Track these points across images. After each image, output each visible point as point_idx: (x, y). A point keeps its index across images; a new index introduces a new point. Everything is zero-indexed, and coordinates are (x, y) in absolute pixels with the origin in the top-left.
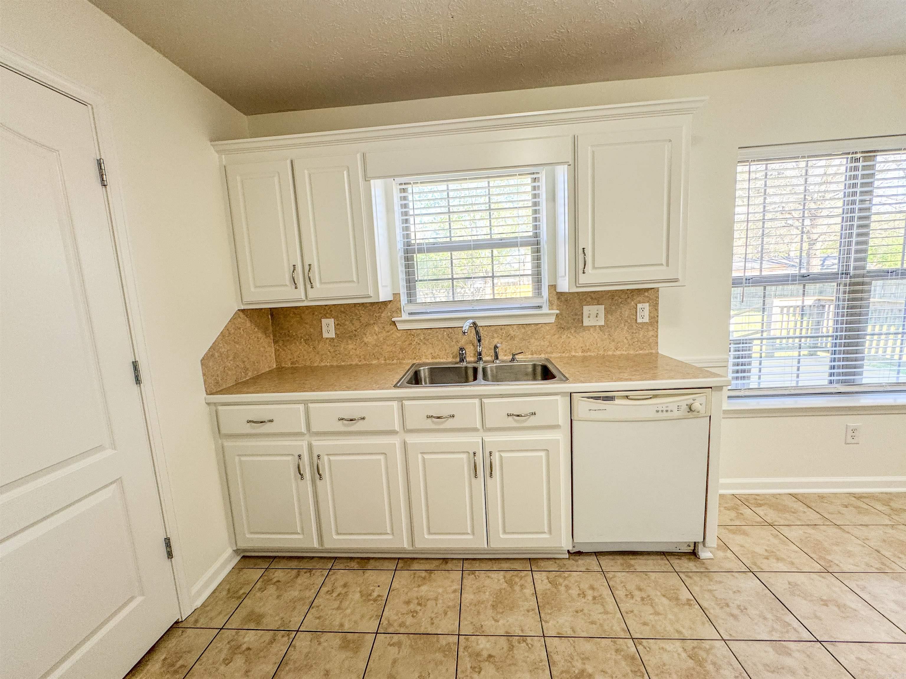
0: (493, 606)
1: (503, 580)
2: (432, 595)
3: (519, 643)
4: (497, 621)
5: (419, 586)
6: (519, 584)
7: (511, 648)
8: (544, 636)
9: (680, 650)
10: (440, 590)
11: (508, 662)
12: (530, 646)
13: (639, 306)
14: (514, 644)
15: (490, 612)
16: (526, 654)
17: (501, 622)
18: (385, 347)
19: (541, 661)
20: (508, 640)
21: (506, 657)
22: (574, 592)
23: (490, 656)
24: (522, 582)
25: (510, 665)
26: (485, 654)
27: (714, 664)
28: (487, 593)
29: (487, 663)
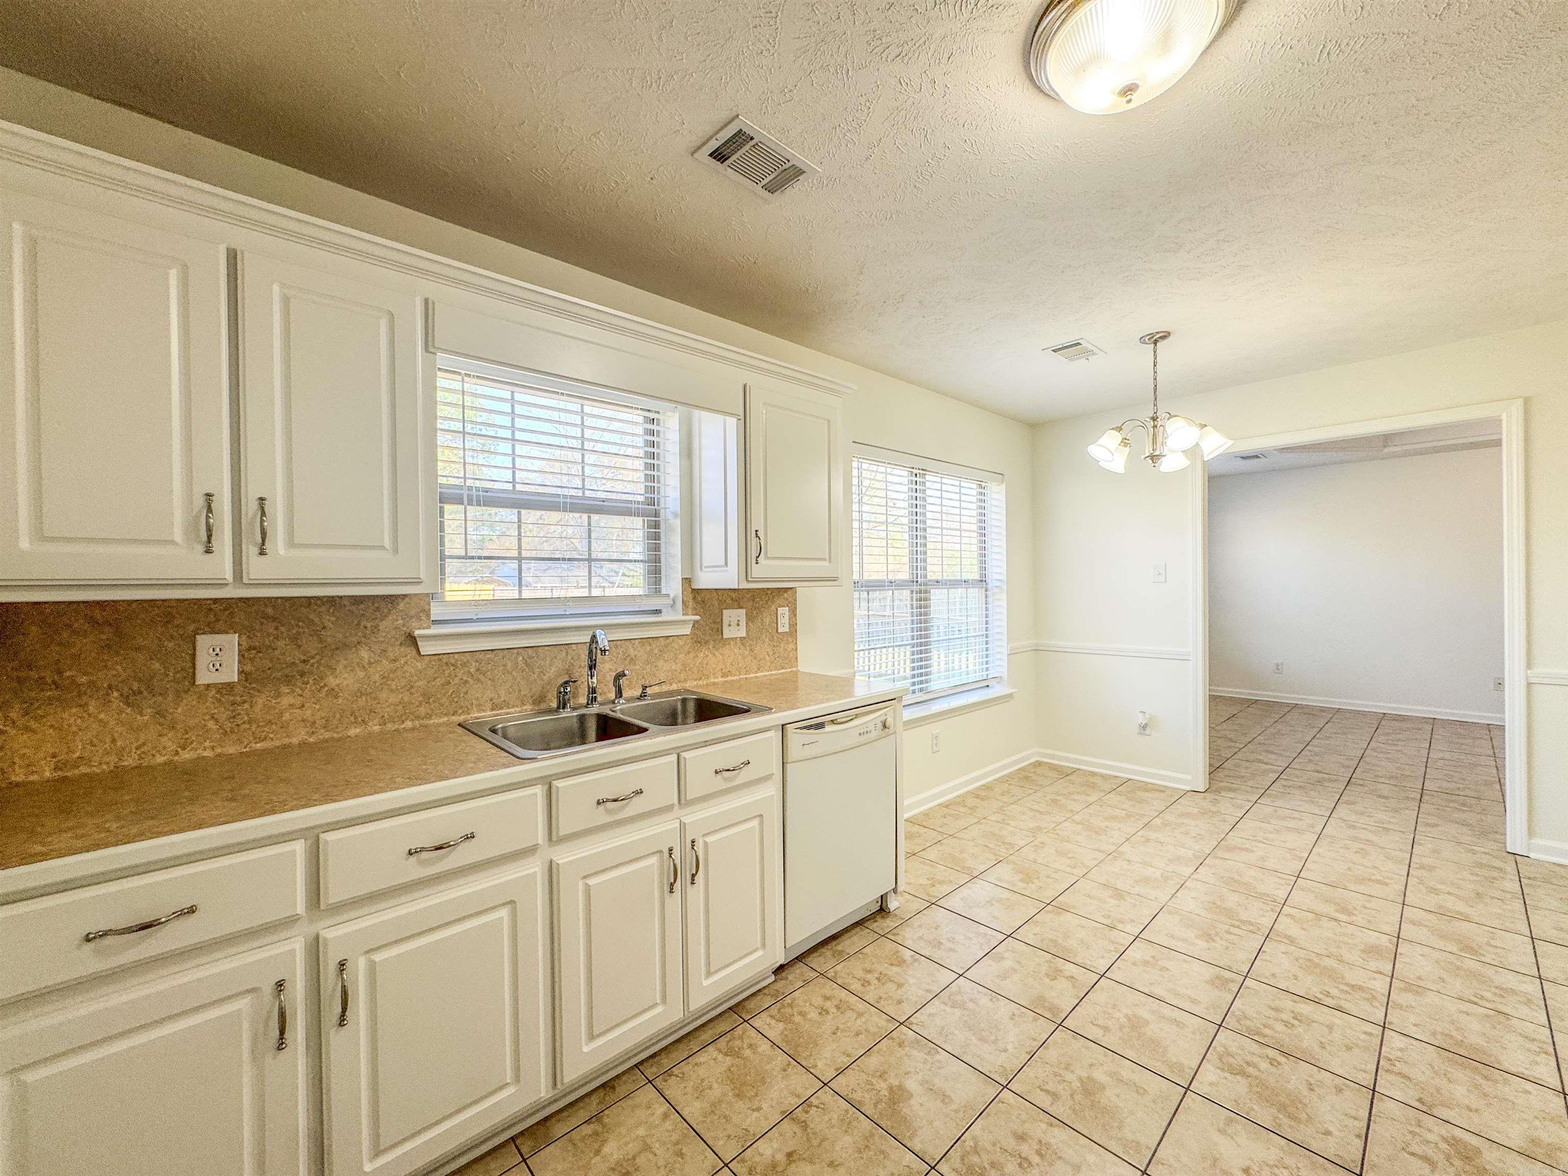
0: (738, 1095)
1: (721, 1055)
2: (632, 1148)
3: (807, 1112)
4: (759, 1109)
5: (598, 1152)
6: (745, 1046)
7: (804, 1125)
8: (825, 1084)
9: (942, 1006)
10: (641, 1132)
11: (815, 1142)
12: (822, 1106)
13: (780, 610)
14: (803, 1119)
15: (740, 1105)
16: (826, 1118)
17: (765, 1106)
18: (383, 695)
19: (847, 1111)
20: (793, 1119)
21: (808, 1140)
22: (813, 1015)
23: (789, 1155)
24: (746, 1041)
25: (820, 1145)
26: (780, 1157)
27: (971, 1000)
28: (715, 1086)
29: (793, 1165)
